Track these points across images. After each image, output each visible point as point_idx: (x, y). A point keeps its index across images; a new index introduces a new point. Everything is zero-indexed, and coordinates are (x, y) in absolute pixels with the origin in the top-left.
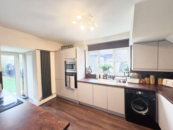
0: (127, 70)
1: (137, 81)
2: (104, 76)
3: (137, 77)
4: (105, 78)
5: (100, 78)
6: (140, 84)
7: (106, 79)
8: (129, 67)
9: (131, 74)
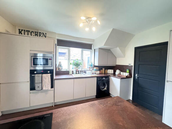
0: (91, 66)
1: (98, 72)
2: (76, 72)
3: (98, 70)
4: (77, 73)
5: (73, 73)
6: (99, 74)
7: (79, 73)
8: (93, 64)
9: (95, 68)
